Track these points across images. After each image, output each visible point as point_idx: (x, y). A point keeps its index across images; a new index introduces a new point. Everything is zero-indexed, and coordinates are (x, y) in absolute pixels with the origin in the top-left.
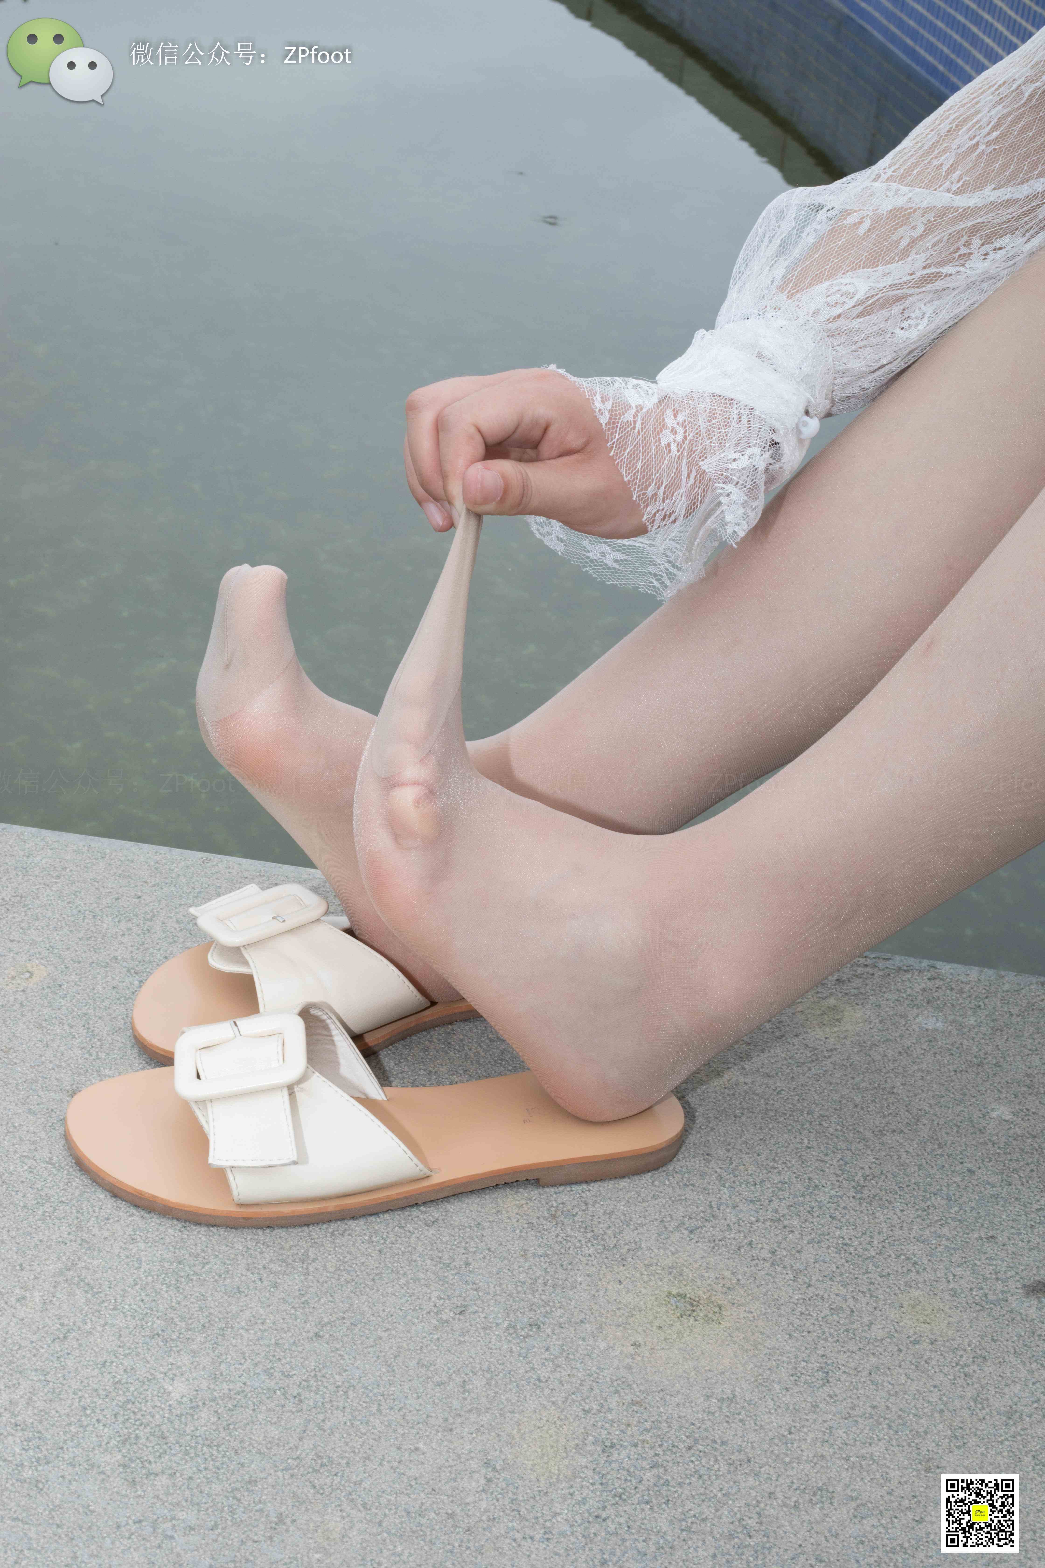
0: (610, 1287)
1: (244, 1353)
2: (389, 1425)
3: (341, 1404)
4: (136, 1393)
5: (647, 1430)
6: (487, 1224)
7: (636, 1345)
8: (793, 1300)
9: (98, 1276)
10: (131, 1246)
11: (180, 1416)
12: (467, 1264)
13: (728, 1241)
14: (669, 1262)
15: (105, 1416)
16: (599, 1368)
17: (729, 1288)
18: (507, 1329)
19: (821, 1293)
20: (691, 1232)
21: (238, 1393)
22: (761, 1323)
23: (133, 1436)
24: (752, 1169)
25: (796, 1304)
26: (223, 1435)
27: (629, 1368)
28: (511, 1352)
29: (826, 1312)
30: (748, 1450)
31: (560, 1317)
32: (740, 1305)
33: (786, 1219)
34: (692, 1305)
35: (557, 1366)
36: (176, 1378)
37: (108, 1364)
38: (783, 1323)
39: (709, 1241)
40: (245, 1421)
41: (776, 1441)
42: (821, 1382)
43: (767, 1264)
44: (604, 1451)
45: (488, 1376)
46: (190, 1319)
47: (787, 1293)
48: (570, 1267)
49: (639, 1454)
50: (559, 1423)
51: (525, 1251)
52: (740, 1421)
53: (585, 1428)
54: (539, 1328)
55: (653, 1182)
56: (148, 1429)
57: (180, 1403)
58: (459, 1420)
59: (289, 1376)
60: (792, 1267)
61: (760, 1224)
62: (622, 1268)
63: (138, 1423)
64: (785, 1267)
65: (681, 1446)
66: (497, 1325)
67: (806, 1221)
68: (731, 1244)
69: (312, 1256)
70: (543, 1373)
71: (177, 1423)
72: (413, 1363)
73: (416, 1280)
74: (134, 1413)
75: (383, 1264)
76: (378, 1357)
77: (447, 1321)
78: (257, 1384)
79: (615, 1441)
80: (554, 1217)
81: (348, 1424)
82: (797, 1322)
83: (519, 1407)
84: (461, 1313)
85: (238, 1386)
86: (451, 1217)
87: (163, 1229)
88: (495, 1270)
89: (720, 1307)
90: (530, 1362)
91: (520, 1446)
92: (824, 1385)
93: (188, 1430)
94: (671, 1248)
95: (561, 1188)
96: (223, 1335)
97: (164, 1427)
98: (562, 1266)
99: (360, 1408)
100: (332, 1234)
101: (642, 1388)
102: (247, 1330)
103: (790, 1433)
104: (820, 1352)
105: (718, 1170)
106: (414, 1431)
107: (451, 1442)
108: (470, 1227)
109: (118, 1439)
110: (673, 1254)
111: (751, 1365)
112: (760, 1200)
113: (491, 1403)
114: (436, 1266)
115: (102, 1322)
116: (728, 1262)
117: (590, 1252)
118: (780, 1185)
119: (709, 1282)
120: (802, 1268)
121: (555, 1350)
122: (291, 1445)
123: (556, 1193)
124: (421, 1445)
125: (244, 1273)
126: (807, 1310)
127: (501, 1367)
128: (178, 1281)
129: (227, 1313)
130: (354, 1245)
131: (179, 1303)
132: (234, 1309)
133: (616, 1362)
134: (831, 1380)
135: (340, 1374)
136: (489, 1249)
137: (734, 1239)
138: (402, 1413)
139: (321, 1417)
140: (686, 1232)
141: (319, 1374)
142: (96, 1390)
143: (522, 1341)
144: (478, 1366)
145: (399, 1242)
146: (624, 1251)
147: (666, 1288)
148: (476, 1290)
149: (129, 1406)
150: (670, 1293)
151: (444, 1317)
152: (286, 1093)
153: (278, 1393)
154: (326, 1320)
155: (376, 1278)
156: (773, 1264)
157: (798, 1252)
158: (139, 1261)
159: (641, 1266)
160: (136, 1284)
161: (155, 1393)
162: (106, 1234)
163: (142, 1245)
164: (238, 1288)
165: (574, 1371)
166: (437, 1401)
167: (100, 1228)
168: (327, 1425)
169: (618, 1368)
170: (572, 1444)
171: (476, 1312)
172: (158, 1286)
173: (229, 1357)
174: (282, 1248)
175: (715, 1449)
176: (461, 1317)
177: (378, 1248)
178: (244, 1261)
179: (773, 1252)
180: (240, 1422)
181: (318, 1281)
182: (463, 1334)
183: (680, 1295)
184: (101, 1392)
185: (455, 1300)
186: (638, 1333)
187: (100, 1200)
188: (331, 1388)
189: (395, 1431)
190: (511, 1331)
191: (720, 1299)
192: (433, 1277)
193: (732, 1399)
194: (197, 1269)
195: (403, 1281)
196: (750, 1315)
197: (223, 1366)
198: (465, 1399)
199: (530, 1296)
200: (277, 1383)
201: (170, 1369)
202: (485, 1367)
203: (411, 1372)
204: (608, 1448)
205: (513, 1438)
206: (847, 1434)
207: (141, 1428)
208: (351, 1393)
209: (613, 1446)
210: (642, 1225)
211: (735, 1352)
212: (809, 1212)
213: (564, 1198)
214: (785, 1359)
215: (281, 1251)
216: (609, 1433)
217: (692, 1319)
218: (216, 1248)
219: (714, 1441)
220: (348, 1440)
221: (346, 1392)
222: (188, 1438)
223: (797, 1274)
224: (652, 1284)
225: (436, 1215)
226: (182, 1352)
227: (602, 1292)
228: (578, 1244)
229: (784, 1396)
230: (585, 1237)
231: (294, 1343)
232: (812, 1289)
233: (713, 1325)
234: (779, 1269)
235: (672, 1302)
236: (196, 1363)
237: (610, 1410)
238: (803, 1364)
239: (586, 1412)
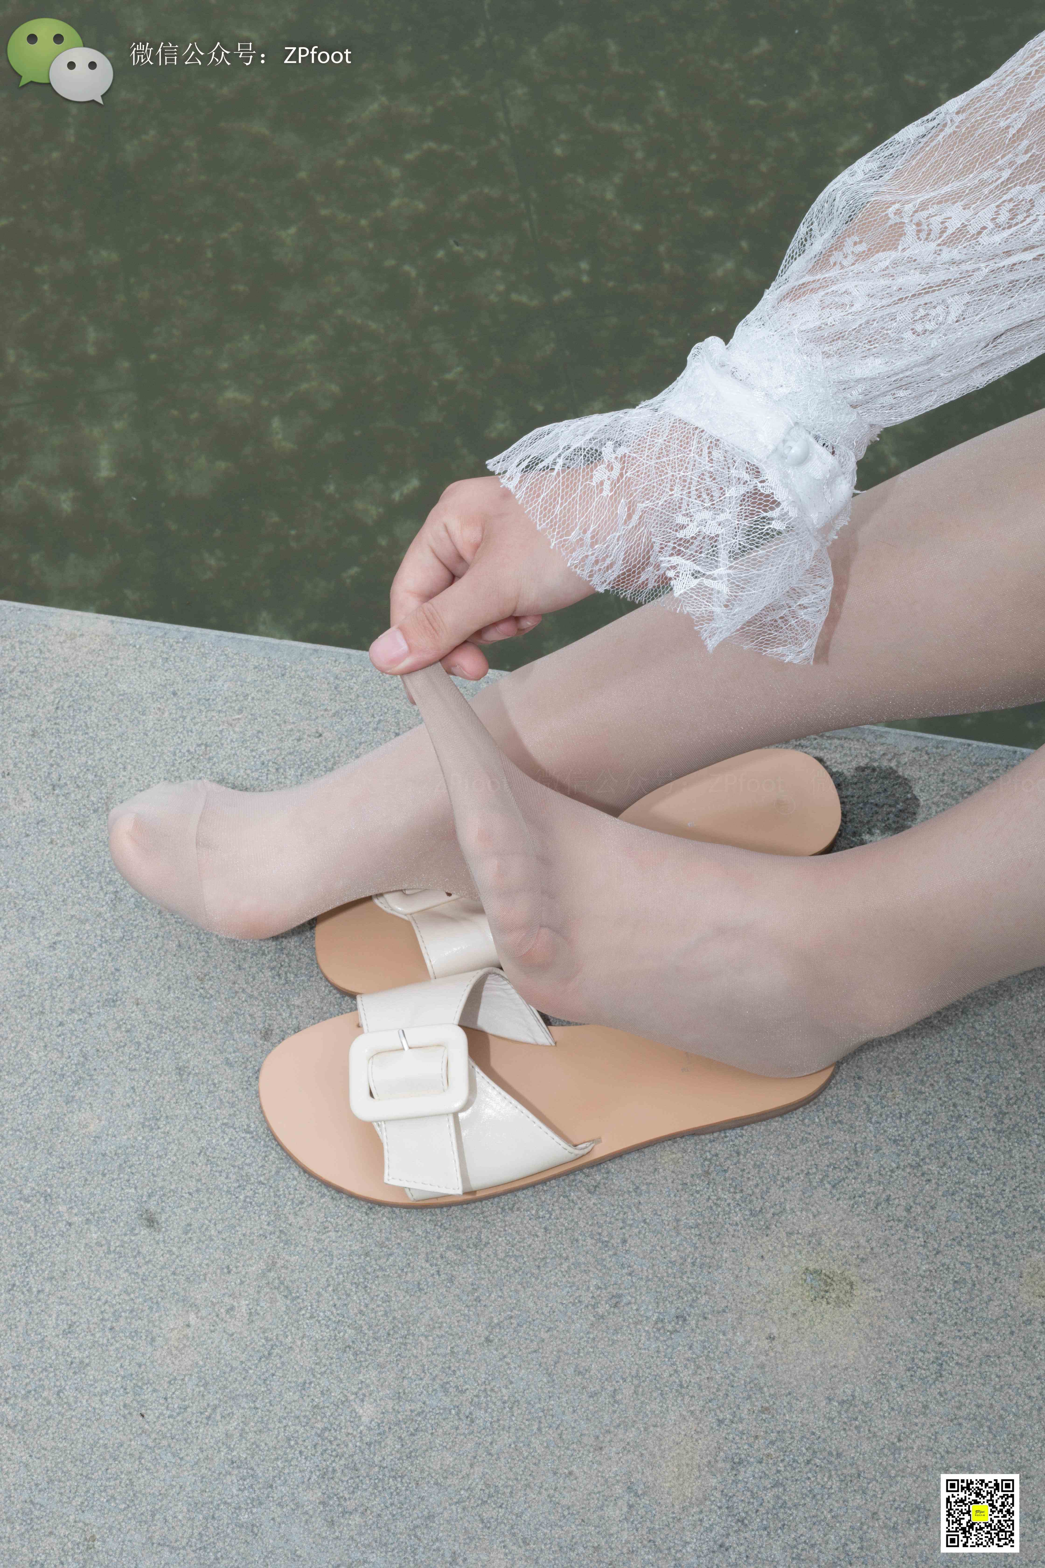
0: (752, 1264)
1: (423, 1366)
2: (547, 1447)
3: (506, 1423)
4: (331, 1418)
5: (772, 1443)
6: (644, 1188)
7: (771, 1338)
8: (921, 1272)
9: (296, 1276)
10: (323, 1237)
11: (369, 1444)
12: (624, 1241)
13: (867, 1196)
14: (808, 1229)
15: (306, 1447)
16: (735, 1368)
17: (862, 1259)
18: (656, 1323)
19: (947, 1261)
20: (834, 1187)
21: (419, 1414)
22: (887, 1304)
23: (330, 1469)
24: (900, 1095)
25: (923, 1277)
26: (406, 1464)
27: (762, 1366)
28: (658, 1352)
29: (950, 1287)
30: (859, 1463)
31: (705, 1306)
32: (870, 1281)
33: (925, 1163)
34: (826, 1283)
35: (699, 1367)
36: (367, 1399)
37: (307, 1385)
38: (908, 1303)
39: (850, 1198)
40: (424, 1448)
41: (886, 1451)
42: (934, 1376)
43: (901, 1225)
44: (733, 1469)
45: (636, 1382)
46: (377, 1325)
47: (916, 1263)
48: (717, 1240)
49: (763, 1472)
50: (696, 1437)
51: (678, 1221)
52: (856, 1427)
53: (718, 1442)
54: (685, 1320)
55: (804, 1119)
56: (342, 1462)
57: (370, 1429)
58: (608, 1438)
59: (463, 1392)
60: (924, 1228)
61: (900, 1171)
62: (765, 1239)
63: (334, 1453)
64: (917, 1230)
65: (801, 1459)
66: (648, 1318)
67: (945, 1164)
68: (870, 1200)
69: (484, 1240)
70: (685, 1375)
71: (367, 1452)
72: (570, 1371)
73: (577, 1265)
74: (331, 1442)
75: (547, 1247)
76: (540, 1365)
77: (602, 1317)
78: (435, 1403)
79: (743, 1456)
80: (707, 1173)
81: (513, 1446)
82: (922, 1302)
83: (661, 1418)
84: (616, 1306)
85: (418, 1406)
86: (612, 1179)
87: (351, 1212)
88: (649, 1248)
89: (851, 1284)
90: (674, 1364)
91: (660, 1466)
92: (936, 1379)
93: (377, 1459)
94: (813, 1209)
95: (716, 1135)
96: (405, 1344)
97: (356, 1457)
98: (710, 1238)
99: (523, 1427)
100: (503, 1209)
101: (772, 1391)
102: (426, 1337)
103: (899, 1440)
104: (938, 1339)
105: (867, 1099)
106: (569, 1452)
107: (600, 1464)
108: (629, 1192)
109: (318, 1473)
110: (814, 1216)
111: (873, 1358)
112: (903, 1140)
113: (636, 1416)
114: (595, 1245)
115: (301, 1335)
116: (865, 1225)
117: (737, 1219)
118: (924, 1116)
119: (845, 1252)
120: (933, 1230)
121: (697, 1348)
122: (464, 1473)
123: (710, 1141)
124: (574, 1468)
125: (423, 1265)
126: (932, 1284)
127: (648, 1371)
128: (365, 1279)
129: (409, 1316)
130: (522, 1223)
131: (366, 1306)
132: (414, 1311)
133: (751, 1361)
134: (944, 1373)
135: (506, 1387)
136: (645, 1221)
137: (873, 1193)
138: (559, 1431)
139: (489, 1439)
140: (828, 1186)
141: (488, 1388)
142: (298, 1417)
143: (668, 1339)
144: (628, 1371)
145: (564, 1216)
146: (769, 1216)
147: (804, 1264)
148: (630, 1274)
149: (326, 1434)
150: (807, 1269)
151: (600, 1310)
152: (451, 1118)
153: (453, 1412)
154: (496, 1321)
155: (541, 1264)
156: (906, 1226)
157: (933, 1208)
158: (331, 1255)
159: (783, 1235)
160: (329, 1285)
161: (348, 1418)
162: (302, 1222)
163: (332, 1234)
164: (419, 1284)
165: (713, 1373)
166: (590, 1416)
167: (296, 1214)
168: (495, 1449)
169: (752, 1368)
170: (705, 1461)
171: (630, 1303)
172: (348, 1285)
173: (411, 1370)
174: (458, 1231)
175: (830, 1463)
176: (616, 1311)
177: (544, 1225)
178: (423, 1249)
179: (908, 1210)
180: (421, 1448)
181: (490, 1272)
182: (616, 1332)
183: (816, 1271)
184: (302, 1419)
185: (610, 1289)
186: (774, 1322)
187: (294, 1179)
188: (499, 1403)
189: (552, 1453)
190: (660, 1325)
191: (852, 1273)
192: (592, 1260)
193: (851, 1402)
194: (381, 1262)
195: (565, 1266)
196: (879, 1294)
197: (406, 1382)
198: (614, 1412)
199: (679, 1280)
200: (452, 1401)
201: (360, 1389)
202: (634, 1373)
203: (569, 1382)
204: (737, 1464)
205: (654, 1456)
206: (951, 1440)
207: (337, 1460)
208: (515, 1408)
209: (740, 1462)
210: (788, 1179)
211: (860, 1342)
212: (948, 1153)
213: (718, 1147)
214: (905, 1349)
215: (456, 1235)
216: (739, 1448)
217: (824, 1303)
218: (399, 1233)
219: (830, 1454)
220: (512, 1465)
221: (511, 1408)
222: (377, 1469)
223: (928, 1234)
224: (791, 1258)
225: (598, 1178)
226: (370, 1368)
227: (744, 1272)
228: (727, 1209)
229: (899, 1395)
230: (734, 1199)
231: (467, 1352)
232: (940, 1257)
233: (844, 1309)
234: (911, 1231)
235: (809, 1280)
236: (382, 1380)
237: (741, 1420)
238: (921, 1354)
239: (720, 1422)
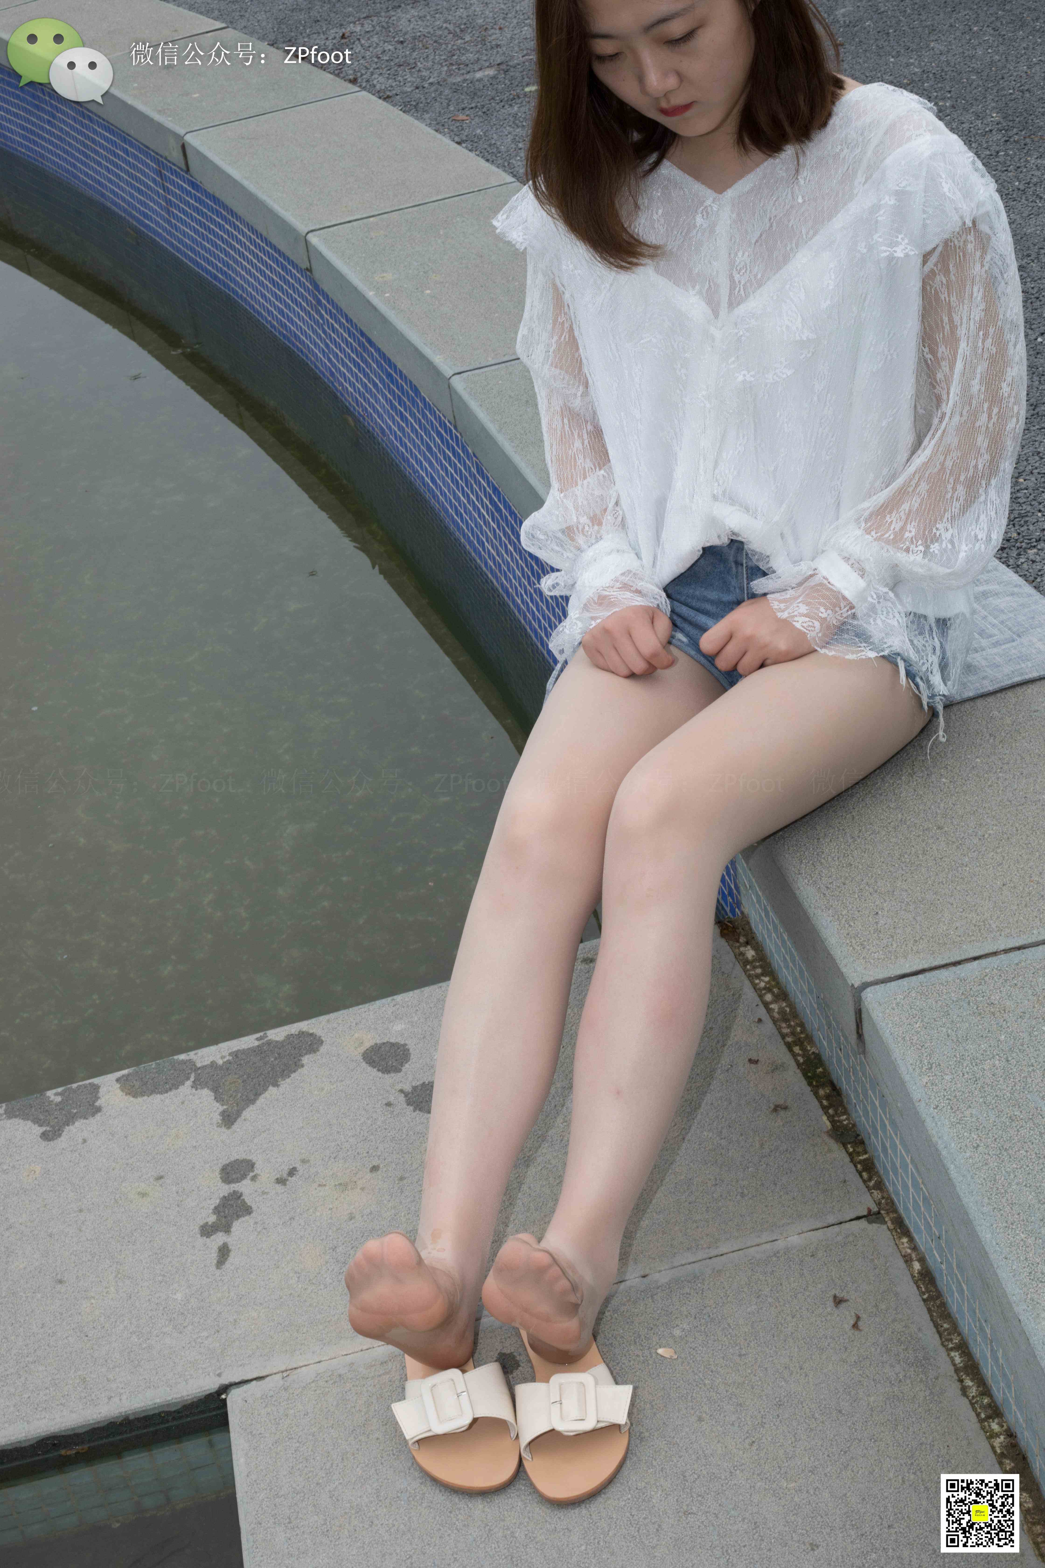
0: (313, 1193)
4: (165, 1304)
7: (330, 1209)
11: (184, 1304)
16: (320, 1223)
23: (172, 1318)
27: (331, 1218)
28: (287, 1232)
31: (300, 1211)
32: (362, 1178)
33: (368, 1136)
34: (345, 1186)
35: (306, 1229)
36: (177, 1293)
37: (151, 1299)
38: (380, 1178)
39: (342, 1158)
41: (391, 1221)
42: (400, 1193)
43: (366, 1157)
45: (283, 1243)
46: (170, 1270)
48: (295, 1191)
50: (314, 1248)
51: (276, 1192)
52: (376, 1220)
53: (324, 1246)
54: (294, 1219)
56: (176, 1313)
57: (182, 1300)
58: (280, 1262)
63: (172, 1313)
70: (302, 1233)
71: (185, 1307)
74: (169, 1310)
83: (298, 1249)
90: (295, 1232)
91: (304, 1262)
93: (190, 1307)
97: (181, 1310)
101: (338, 1223)
105: (336, 1129)
106: (266, 1273)
107: (280, 1271)
108: (253, 1193)
109: (168, 1321)
111: (374, 1198)
112: (356, 1135)
113: (288, 1252)
115: (140, 1287)
116: (352, 1163)
118: (361, 1125)
119: (348, 1174)
120: (380, 1153)
121: (303, 1224)
127: (286, 1238)
161: (172, 1301)
165: (312, 1228)
169: (327, 1220)
170: (321, 1253)
183: (339, 1184)
184: (153, 1309)
186: (329, 1204)
191: (354, 1179)
193: (371, 1213)
198: (278, 1255)
201: (173, 1291)
202: (281, 1241)
204: (334, 1249)
205: (301, 1260)
211: (366, 1196)
214: (385, 1190)
216: (333, 1244)
217: (347, 1191)
222: (191, 1310)
233: (355, 1190)
235: (337, 1188)
236: (180, 1285)
237: (330, 1236)
239: (322, 1240)
